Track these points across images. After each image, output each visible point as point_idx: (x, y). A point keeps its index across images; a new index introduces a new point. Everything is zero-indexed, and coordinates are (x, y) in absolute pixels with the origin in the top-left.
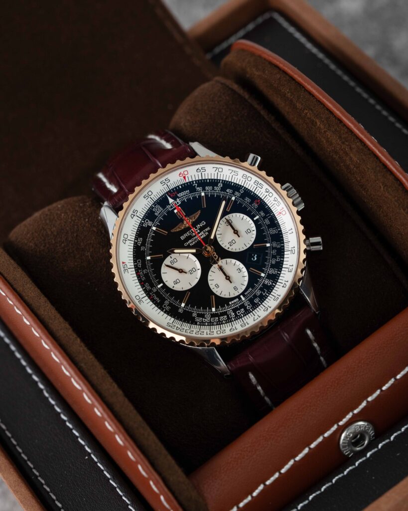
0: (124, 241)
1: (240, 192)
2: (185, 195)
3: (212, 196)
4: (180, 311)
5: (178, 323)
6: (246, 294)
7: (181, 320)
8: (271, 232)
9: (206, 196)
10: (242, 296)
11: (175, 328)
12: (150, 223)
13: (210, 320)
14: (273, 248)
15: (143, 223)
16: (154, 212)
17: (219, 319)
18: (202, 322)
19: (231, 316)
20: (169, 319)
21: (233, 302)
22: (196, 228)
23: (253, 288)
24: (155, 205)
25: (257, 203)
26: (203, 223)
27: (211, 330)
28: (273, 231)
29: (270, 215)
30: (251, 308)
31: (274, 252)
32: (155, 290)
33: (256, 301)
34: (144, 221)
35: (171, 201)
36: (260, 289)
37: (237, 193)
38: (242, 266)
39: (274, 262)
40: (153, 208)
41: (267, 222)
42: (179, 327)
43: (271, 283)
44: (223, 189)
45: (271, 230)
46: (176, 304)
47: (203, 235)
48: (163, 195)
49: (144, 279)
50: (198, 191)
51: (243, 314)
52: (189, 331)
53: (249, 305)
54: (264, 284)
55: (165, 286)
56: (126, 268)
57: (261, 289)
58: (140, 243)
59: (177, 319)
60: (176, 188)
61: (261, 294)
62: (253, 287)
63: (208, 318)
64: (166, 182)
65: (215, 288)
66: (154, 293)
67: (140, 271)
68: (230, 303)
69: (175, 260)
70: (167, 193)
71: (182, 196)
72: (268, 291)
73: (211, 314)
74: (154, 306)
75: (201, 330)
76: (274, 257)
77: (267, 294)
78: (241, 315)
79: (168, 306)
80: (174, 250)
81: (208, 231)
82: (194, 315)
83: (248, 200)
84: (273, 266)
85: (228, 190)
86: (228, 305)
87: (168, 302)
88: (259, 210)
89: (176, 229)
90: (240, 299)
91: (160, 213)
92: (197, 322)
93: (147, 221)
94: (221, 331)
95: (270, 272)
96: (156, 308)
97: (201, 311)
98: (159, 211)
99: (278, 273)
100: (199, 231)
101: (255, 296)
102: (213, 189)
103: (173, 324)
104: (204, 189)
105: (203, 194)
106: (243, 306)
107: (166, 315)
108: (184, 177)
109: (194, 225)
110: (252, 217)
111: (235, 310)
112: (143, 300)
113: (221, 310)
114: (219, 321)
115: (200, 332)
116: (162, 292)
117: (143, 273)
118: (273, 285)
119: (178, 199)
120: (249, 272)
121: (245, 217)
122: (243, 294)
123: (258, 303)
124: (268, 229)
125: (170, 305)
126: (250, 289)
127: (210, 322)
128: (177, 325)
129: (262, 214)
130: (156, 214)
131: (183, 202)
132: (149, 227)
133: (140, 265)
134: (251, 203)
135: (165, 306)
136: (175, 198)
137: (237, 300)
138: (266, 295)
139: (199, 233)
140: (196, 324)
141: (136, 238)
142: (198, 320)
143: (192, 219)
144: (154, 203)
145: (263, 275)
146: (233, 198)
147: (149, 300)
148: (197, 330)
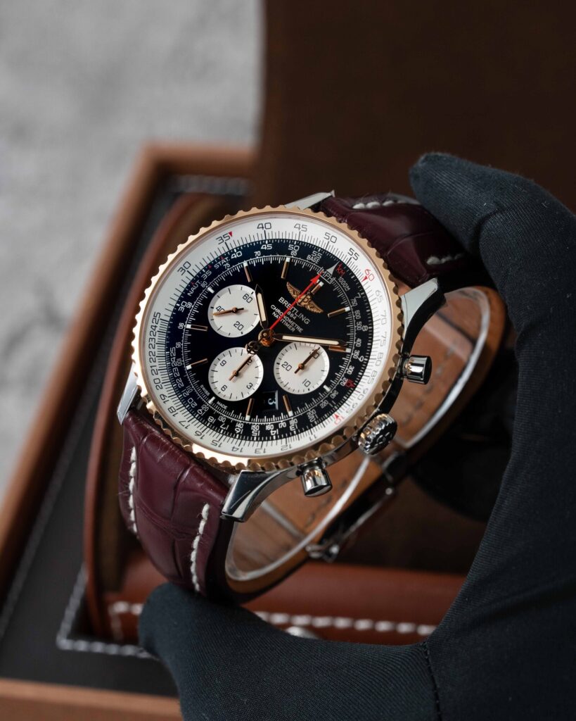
0: (261, 226)
1: (359, 356)
2: (342, 286)
3: (348, 322)
4: (181, 325)
5: (163, 327)
6: (218, 403)
7: (168, 330)
8: (310, 413)
9: (346, 314)
10: (213, 398)
11: (154, 324)
12: (294, 253)
13: (175, 367)
14: (288, 422)
15: (293, 244)
16: (311, 253)
17: (178, 377)
18: (170, 357)
19: (185, 392)
20: (166, 314)
21: (204, 389)
22: (298, 314)
23: (227, 410)
24: (321, 252)
25: (348, 384)
26: (307, 321)
27: (159, 372)
28: (312, 415)
29: (334, 405)
30: (200, 415)
31: (283, 425)
32: (203, 285)
33: (211, 419)
34: (297, 244)
35: (331, 270)
36: (227, 419)
37: (357, 353)
38: (256, 387)
39: (268, 428)
40: (317, 250)
41: (324, 404)
42: (157, 329)
43: (238, 432)
44: (360, 334)
45: (314, 412)
46: (190, 318)
47: (289, 325)
48: (338, 258)
49: (216, 266)
50: (351, 302)
51: (190, 406)
52: (153, 343)
53: (203, 411)
54: (235, 423)
55: (211, 296)
56: (224, 239)
57: (228, 421)
58: (265, 248)
59: (170, 325)
60: (350, 271)
61: (221, 423)
62: (229, 410)
63: (176, 363)
64: (353, 255)
65: (220, 362)
66: (199, 285)
67: (226, 258)
68: (202, 386)
69: (250, 299)
70: (341, 262)
71: (340, 283)
72: (227, 431)
73: (183, 365)
74: (182, 290)
75: (157, 358)
76: (276, 426)
77: (222, 431)
78: (188, 404)
79: (185, 308)
80: (261, 293)
81: (296, 330)
82: (178, 345)
83: (351, 370)
84: (262, 428)
85: (359, 340)
86: (199, 384)
87: (189, 307)
88: (339, 388)
89: (290, 288)
90: (210, 397)
91: (311, 261)
92: (169, 351)
93: (296, 248)
94: (159, 385)
95: (254, 426)
96: (179, 294)
97: (185, 352)
98: (313, 259)
99: (253, 437)
100: (295, 318)
101: (216, 416)
102: (357, 321)
103: (160, 321)
104: (355, 308)
105: (347, 309)
106: (200, 403)
107: (172, 308)
108: (366, 278)
109: (302, 310)
110: (327, 382)
111: (193, 395)
112: (186, 274)
113: (189, 377)
114: (175, 379)
115: (154, 357)
116: (203, 296)
117: (225, 263)
118: (236, 436)
119: (334, 279)
120: (248, 399)
121: (326, 374)
122: (218, 399)
123: (208, 422)
124: (315, 408)
125: (187, 310)
126: (225, 407)
127: (172, 368)
128: (158, 325)
129: (334, 395)
130: (309, 257)
131: (332, 286)
132: (289, 253)
133: (235, 256)
134: (347, 376)
135: (184, 304)
136: (335, 274)
137: (208, 394)
138: (221, 429)
139: (292, 319)
140: (168, 350)
141: (270, 241)
142: (173, 350)
143: (309, 304)
144: (324, 250)
145: (248, 418)
146: (348, 350)
147: (188, 282)
148: (157, 353)
